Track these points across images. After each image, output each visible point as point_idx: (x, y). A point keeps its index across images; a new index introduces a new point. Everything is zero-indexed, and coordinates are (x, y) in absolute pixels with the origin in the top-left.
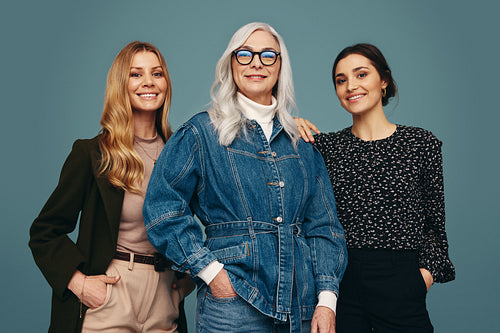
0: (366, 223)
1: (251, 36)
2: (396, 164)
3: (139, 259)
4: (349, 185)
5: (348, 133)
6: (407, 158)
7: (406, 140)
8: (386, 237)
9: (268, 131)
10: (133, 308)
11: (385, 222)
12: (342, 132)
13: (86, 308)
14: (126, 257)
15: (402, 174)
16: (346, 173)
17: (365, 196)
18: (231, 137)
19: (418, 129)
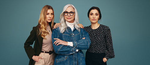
0: (93, 48)
1: (68, 8)
2: (98, 35)
3: (46, 52)
5: (90, 26)
6: (101, 34)
7: (101, 29)
8: (97, 51)
9: (72, 29)
10: (45, 62)
11: (96, 48)
12: (89, 26)
13: (35, 62)
14: (43, 52)
18: (63, 31)
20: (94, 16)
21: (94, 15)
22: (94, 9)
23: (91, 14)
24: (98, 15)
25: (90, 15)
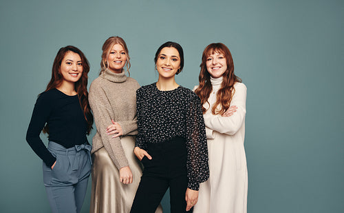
4: (150, 112)
15: (174, 109)
16: (149, 106)
17: (157, 118)
19: (187, 89)
20: (168, 61)
21: (169, 59)
22: (170, 47)
23: (161, 58)
24: (176, 60)
25: (159, 59)
